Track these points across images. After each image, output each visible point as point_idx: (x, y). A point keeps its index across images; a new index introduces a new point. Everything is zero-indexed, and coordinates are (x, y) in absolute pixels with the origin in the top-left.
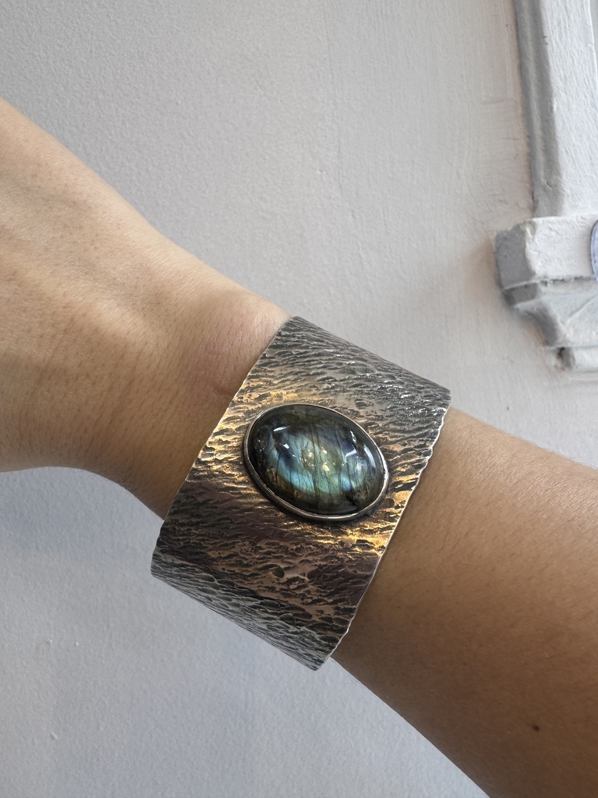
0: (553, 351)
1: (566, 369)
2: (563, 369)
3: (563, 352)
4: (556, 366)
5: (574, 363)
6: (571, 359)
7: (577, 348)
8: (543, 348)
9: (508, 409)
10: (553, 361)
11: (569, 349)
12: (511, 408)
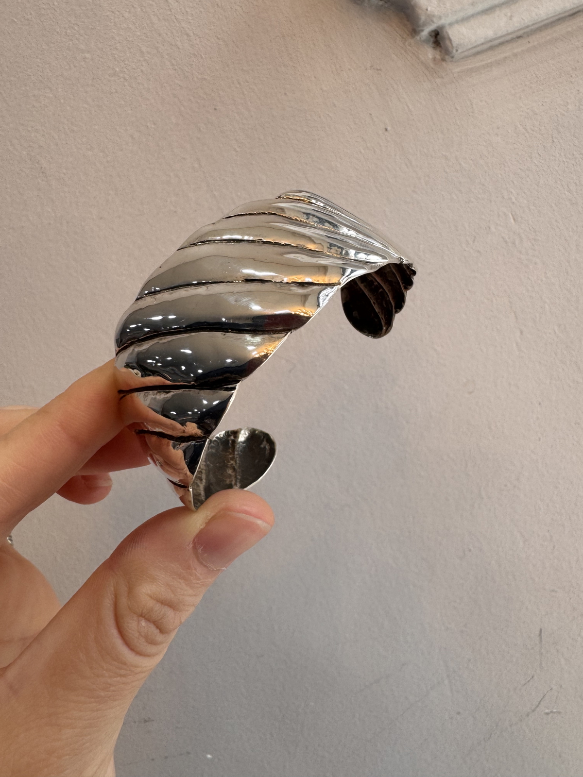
0: (426, 41)
1: (447, 57)
2: (443, 60)
3: (438, 37)
4: (434, 59)
5: (453, 47)
6: (447, 42)
7: (451, 24)
8: (412, 41)
9: (386, 130)
10: (429, 53)
11: (442, 27)
12: (389, 128)
